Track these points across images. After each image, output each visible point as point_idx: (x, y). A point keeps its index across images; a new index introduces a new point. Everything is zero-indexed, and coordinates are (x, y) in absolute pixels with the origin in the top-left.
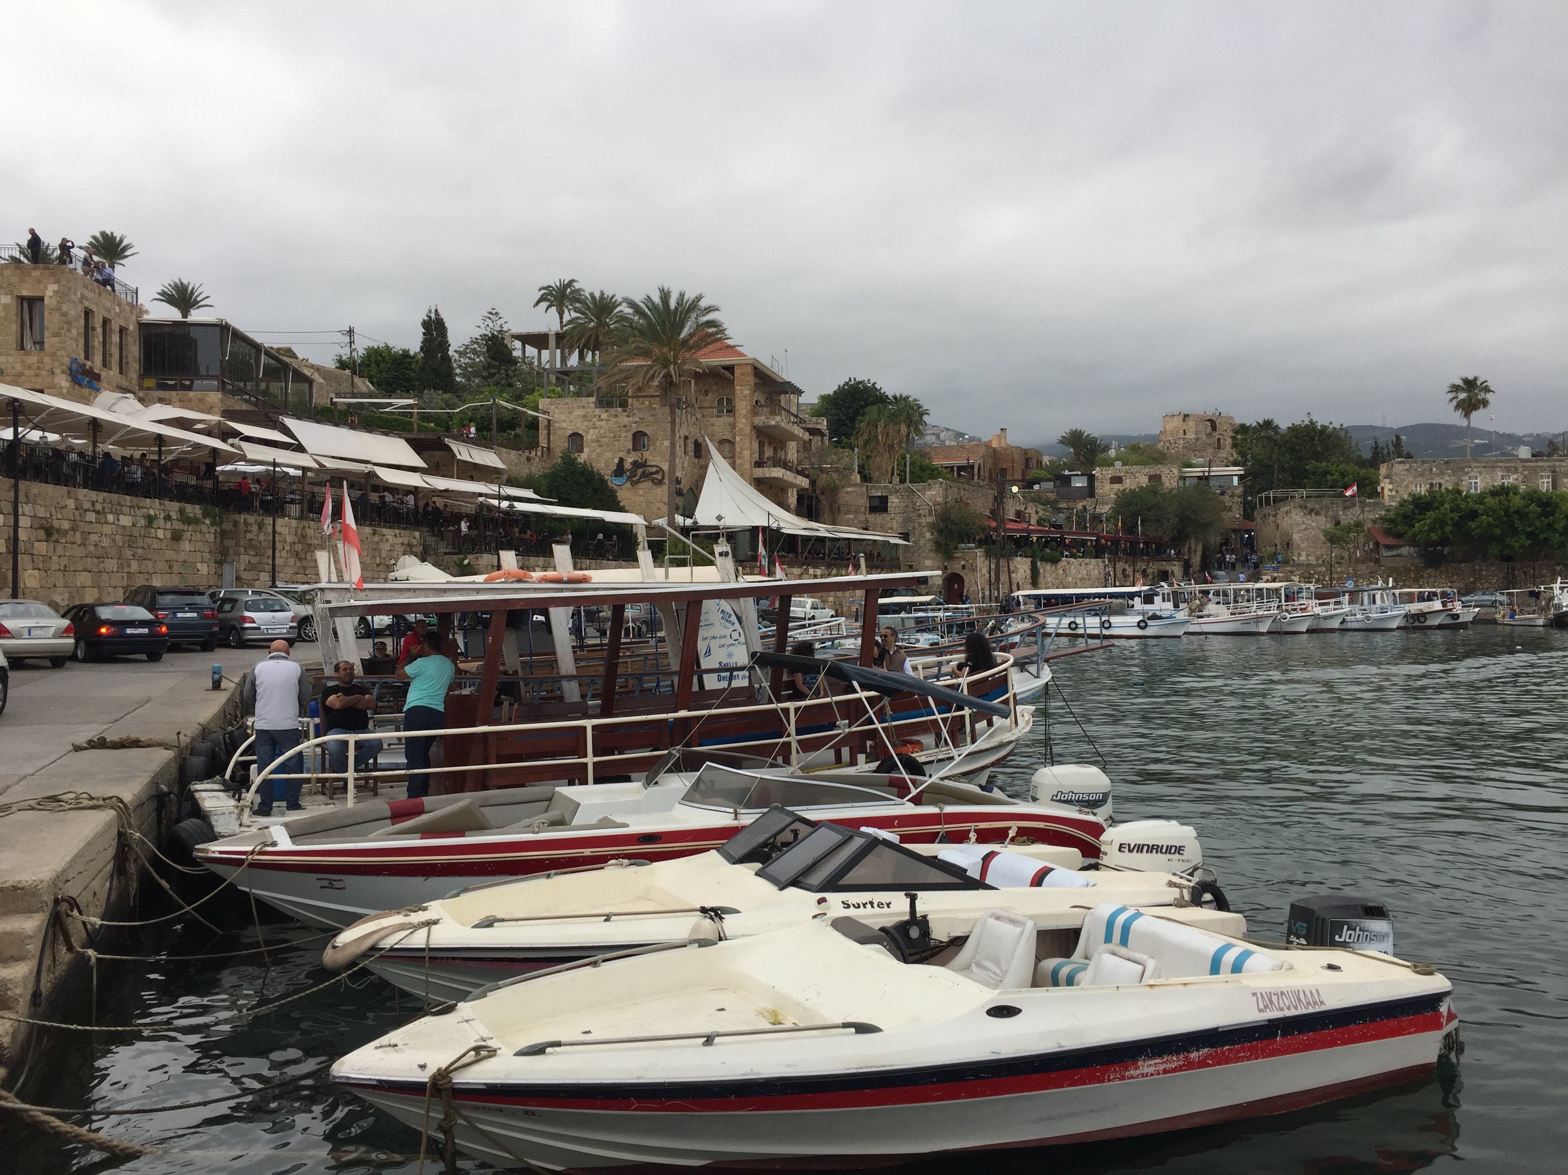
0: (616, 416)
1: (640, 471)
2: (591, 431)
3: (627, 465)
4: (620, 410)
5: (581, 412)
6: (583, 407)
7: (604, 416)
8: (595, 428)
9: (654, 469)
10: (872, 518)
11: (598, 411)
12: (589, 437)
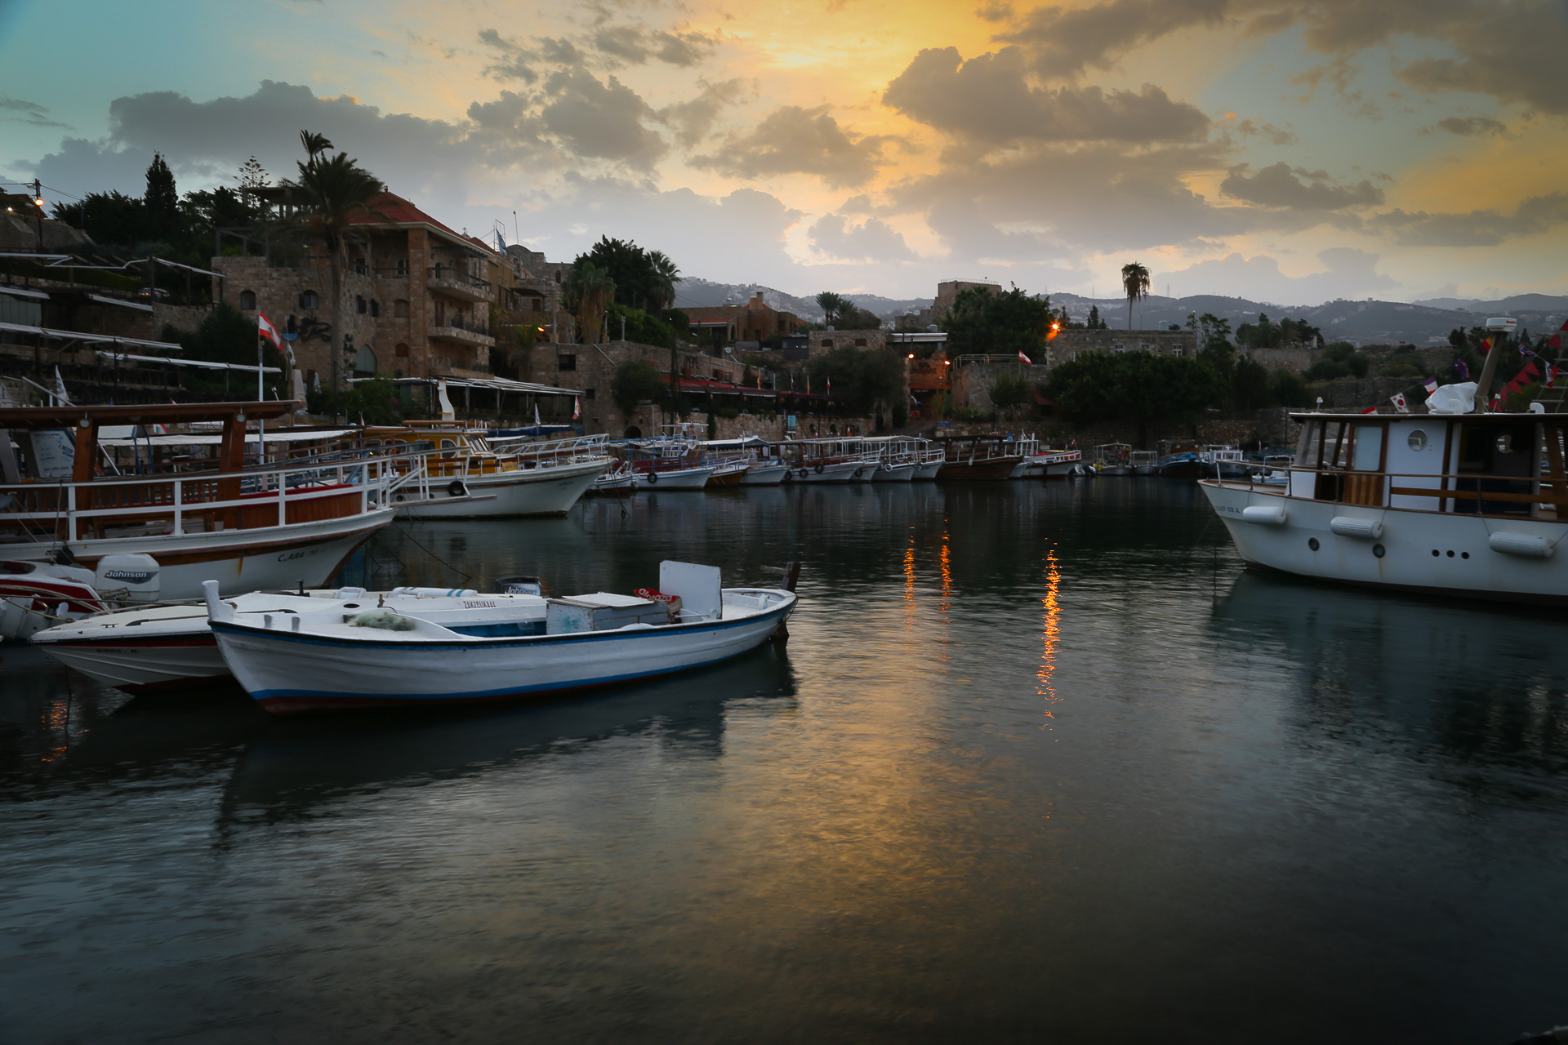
0: (287, 275)
1: (310, 329)
2: (263, 289)
3: (298, 323)
4: (290, 269)
5: (253, 271)
6: (255, 266)
7: (275, 275)
8: (266, 286)
9: (324, 327)
10: (561, 375)
11: (268, 270)
12: (262, 293)
